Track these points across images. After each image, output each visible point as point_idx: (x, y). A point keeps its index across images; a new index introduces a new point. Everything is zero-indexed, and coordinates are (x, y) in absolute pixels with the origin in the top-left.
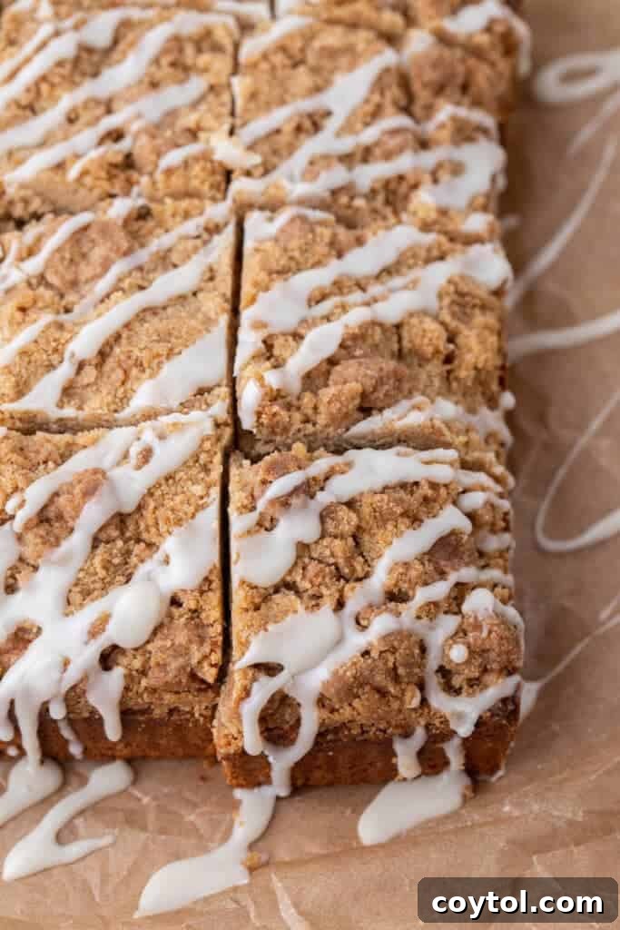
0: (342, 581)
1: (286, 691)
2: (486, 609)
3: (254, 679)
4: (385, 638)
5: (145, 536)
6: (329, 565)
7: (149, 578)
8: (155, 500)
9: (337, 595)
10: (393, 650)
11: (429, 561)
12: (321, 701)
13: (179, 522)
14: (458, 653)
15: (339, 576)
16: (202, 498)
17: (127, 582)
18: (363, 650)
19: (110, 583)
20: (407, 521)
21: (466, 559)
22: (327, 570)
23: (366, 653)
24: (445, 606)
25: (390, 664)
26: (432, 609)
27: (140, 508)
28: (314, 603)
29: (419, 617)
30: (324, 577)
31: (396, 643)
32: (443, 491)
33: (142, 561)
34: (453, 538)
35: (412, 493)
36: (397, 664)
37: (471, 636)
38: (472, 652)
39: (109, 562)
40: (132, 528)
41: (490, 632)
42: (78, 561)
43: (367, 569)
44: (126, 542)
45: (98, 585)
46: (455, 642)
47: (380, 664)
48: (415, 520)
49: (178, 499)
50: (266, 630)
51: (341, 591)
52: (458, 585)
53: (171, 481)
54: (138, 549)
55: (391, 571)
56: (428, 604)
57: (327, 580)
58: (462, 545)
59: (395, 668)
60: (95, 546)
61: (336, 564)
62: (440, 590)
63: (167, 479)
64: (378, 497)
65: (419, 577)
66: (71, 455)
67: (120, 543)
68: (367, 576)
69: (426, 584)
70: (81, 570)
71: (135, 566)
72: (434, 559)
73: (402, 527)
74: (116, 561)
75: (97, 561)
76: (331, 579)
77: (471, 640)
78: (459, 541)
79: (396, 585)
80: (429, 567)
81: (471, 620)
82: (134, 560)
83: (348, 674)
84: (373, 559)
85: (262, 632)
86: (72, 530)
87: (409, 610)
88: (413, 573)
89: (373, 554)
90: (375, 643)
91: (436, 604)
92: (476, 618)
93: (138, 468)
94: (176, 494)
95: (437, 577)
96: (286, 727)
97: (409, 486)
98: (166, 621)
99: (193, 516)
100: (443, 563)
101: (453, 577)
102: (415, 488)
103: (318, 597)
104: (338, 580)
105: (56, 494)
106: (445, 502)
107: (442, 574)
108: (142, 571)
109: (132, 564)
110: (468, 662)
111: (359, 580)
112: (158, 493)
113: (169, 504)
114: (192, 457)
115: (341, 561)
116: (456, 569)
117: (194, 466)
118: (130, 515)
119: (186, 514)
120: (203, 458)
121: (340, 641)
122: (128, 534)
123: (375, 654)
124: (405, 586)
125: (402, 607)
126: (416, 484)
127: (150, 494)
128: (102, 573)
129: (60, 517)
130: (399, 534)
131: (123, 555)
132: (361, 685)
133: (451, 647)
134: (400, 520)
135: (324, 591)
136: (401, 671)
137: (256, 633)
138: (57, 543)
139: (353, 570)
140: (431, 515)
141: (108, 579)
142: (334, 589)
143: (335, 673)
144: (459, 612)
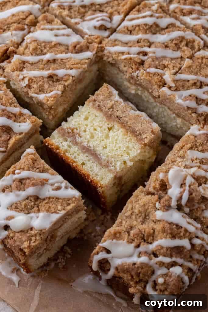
0: (143, 240)
1: (108, 260)
2: (176, 274)
3: (102, 251)
4: (142, 264)
5: (39, 207)
6: (142, 234)
7: (31, 218)
8: (49, 201)
9: (138, 243)
10: (142, 268)
11: (170, 250)
12: (117, 269)
13: (48, 211)
14: (161, 280)
15: (143, 238)
16: (59, 210)
17: (27, 214)
18: (134, 262)
19: (24, 211)
20: (170, 236)
21: (182, 256)
22: (140, 235)
23: (134, 264)
24: (166, 265)
25: (139, 271)
26: (162, 264)
27: (44, 199)
28: (131, 241)
29: (156, 264)
30: (138, 236)
31: (144, 267)
32: (188, 234)
33: (34, 212)
34: (182, 248)
35: (178, 229)
36: (141, 273)
37: (167, 278)
38: (165, 283)
39: (27, 205)
40: (38, 202)
41: (172, 281)
42: (20, 199)
43: (152, 241)
44: (35, 204)
45: (20, 209)
46: (162, 277)
47: (136, 270)
48: (173, 237)
49: (54, 206)
50: (112, 240)
51: (140, 243)
52: (174, 262)
53: (57, 200)
54: (36, 208)
55: (157, 246)
56: (161, 262)
57: (138, 238)
58: (184, 252)
59: (140, 273)
60: (27, 198)
61: (144, 235)
62: (167, 260)
63: (57, 198)
64: (167, 224)
65: (163, 253)
66: (45, 172)
67: (33, 203)
68: (151, 243)
69: (164, 256)
70: (19, 201)
71: (32, 212)
72: (172, 251)
73: (168, 237)
74: (29, 207)
75: (24, 203)
76: (140, 238)
77: (167, 279)
78: (183, 250)
79: (156, 251)
80: (169, 252)
81: (170, 274)
82: (33, 210)
83: (126, 267)
84: (155, 240)
85: (111, 240)
86: (24, 190)
87: (155, 260)
88: (162, 251)
89: (156, 239)
90: (138, 263)
91: (164, 263)
92: (171, 274)
93: (53, 190)
94: (55, 204)
95: (169, 256)
96: (106, 269)
97: (178, 227)
98: (26, 231)
99: (52, 213)
100: (174, 253)
101: (174, 259)
102: (180, 228)
103: (133, 240)
104: (142, 239)
105: (29, 178)
106: (186, 237)
107: (171, 256)
108: (32, 215)
109: (32, 211)
110: (162, 285)
111: (148, 243)
112: (51, 200)
113: (50, 205)
114: (68, 199)
115: (145, 235)
116: (176, 257)
117: (66, 201)
118: (41, 199)
119: (51, 211)
120: (70, 201)
121: (131, 256)
122: (36, 203)
123: (136, 266)
124: (158, 253)
125: (153, 258)
126: (181, 227)
127: (49, 198)
128: (23, 206)
129: (25, 184)
130: (166, 238)
131: (31, 207)
132: (128, 272)
133: (160, 277)
134: (169, 234)
135: (136, 240)
136: (141, 275)
137: (109, 239)
138: (20, 190)
139: (148, 240)
140: (180, 238)
141: (24, 209)
142: (138, 241)
143: (123, 264)
144: (169, 269)
